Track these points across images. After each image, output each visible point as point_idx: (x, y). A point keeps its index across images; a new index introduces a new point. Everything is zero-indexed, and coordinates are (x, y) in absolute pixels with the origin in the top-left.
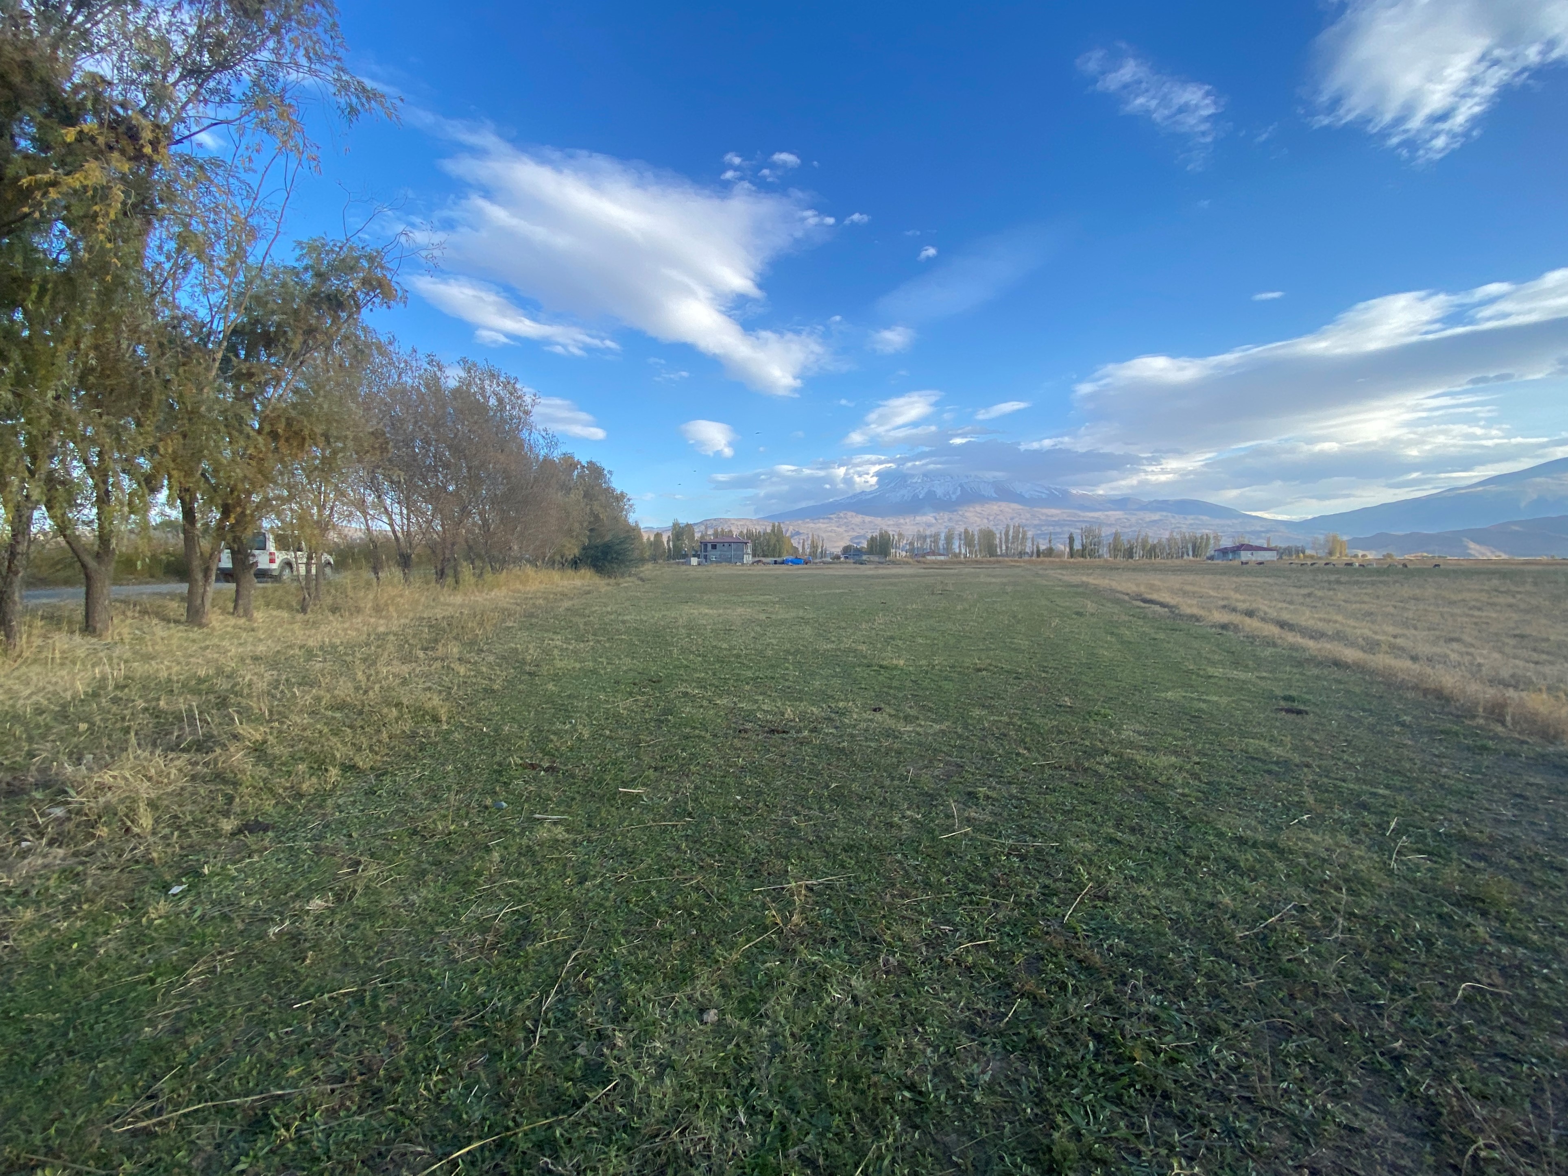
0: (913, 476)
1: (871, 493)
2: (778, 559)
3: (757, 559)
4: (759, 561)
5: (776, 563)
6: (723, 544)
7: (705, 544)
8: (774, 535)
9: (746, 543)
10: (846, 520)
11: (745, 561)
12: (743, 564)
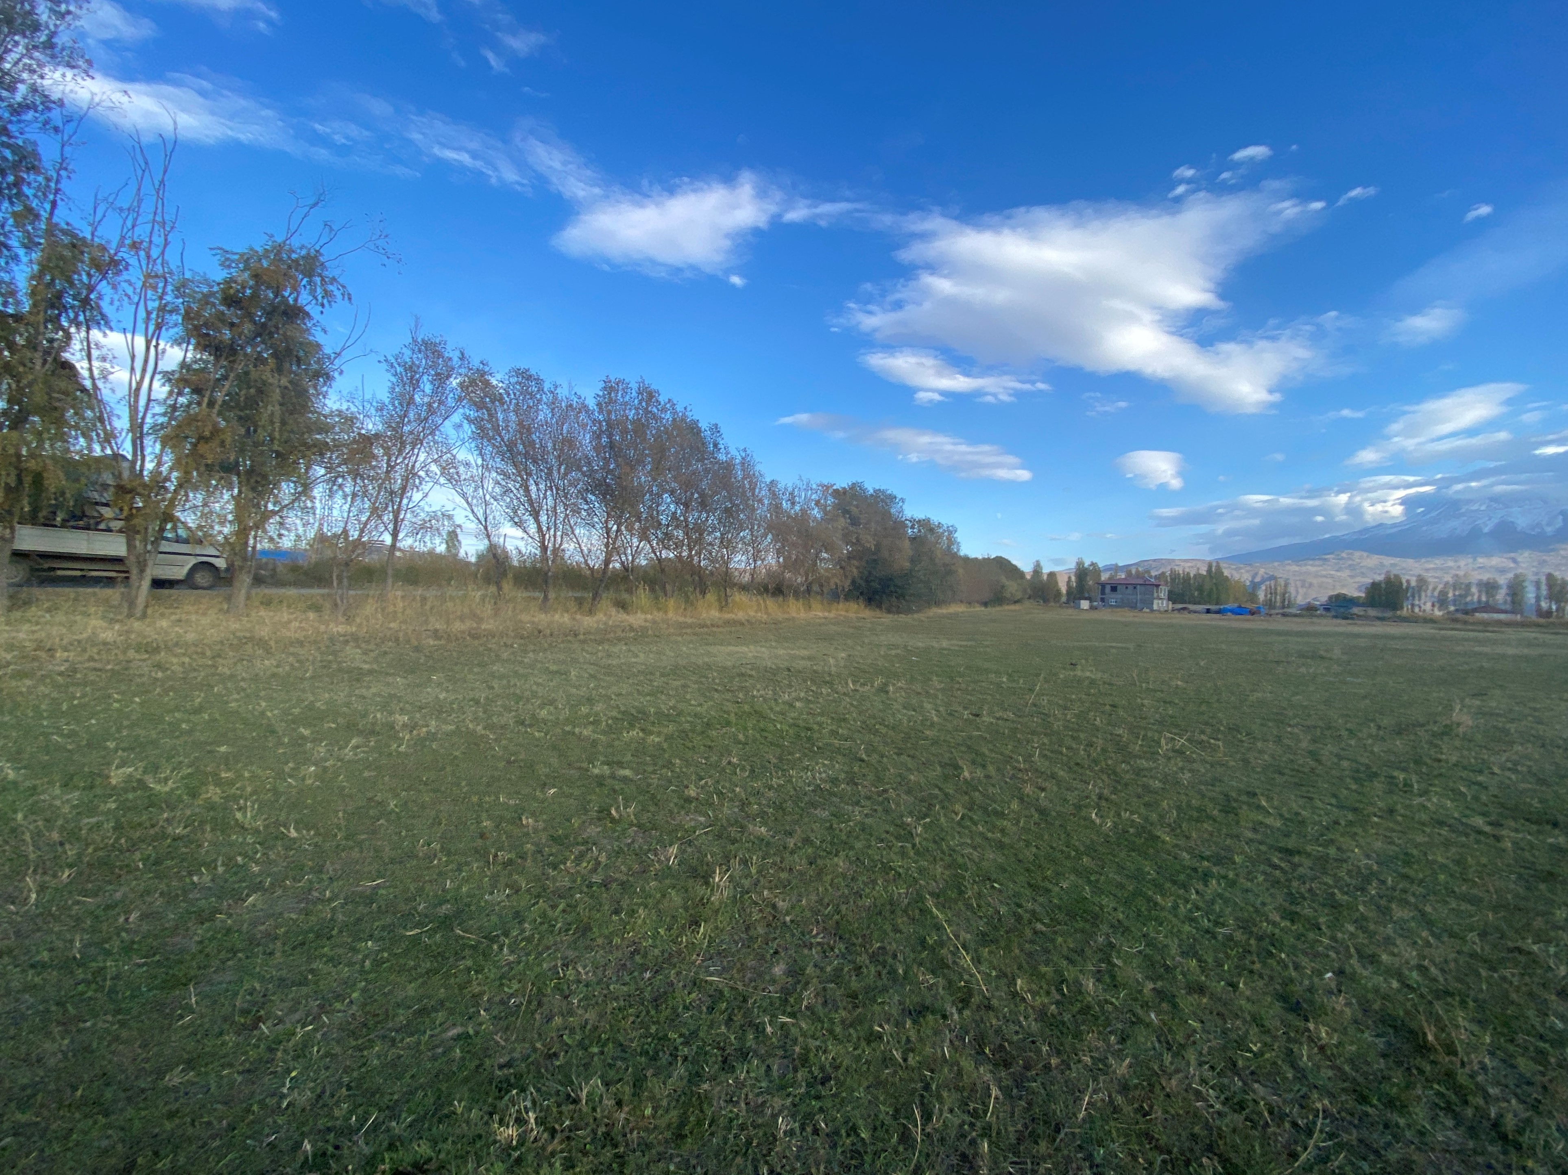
0: (1469, 502)
1: (1394, 525)
2: (1213, 607)
3: (1181, 606)
4: (1184, 609)
5: (1208, 611)
6: (1127, 586)
7: (1103, 586)
8: (1211, 577)
9: (1158, 586)
10: (1350, 562)
11: (1155, 607)
12: (1152, 611)
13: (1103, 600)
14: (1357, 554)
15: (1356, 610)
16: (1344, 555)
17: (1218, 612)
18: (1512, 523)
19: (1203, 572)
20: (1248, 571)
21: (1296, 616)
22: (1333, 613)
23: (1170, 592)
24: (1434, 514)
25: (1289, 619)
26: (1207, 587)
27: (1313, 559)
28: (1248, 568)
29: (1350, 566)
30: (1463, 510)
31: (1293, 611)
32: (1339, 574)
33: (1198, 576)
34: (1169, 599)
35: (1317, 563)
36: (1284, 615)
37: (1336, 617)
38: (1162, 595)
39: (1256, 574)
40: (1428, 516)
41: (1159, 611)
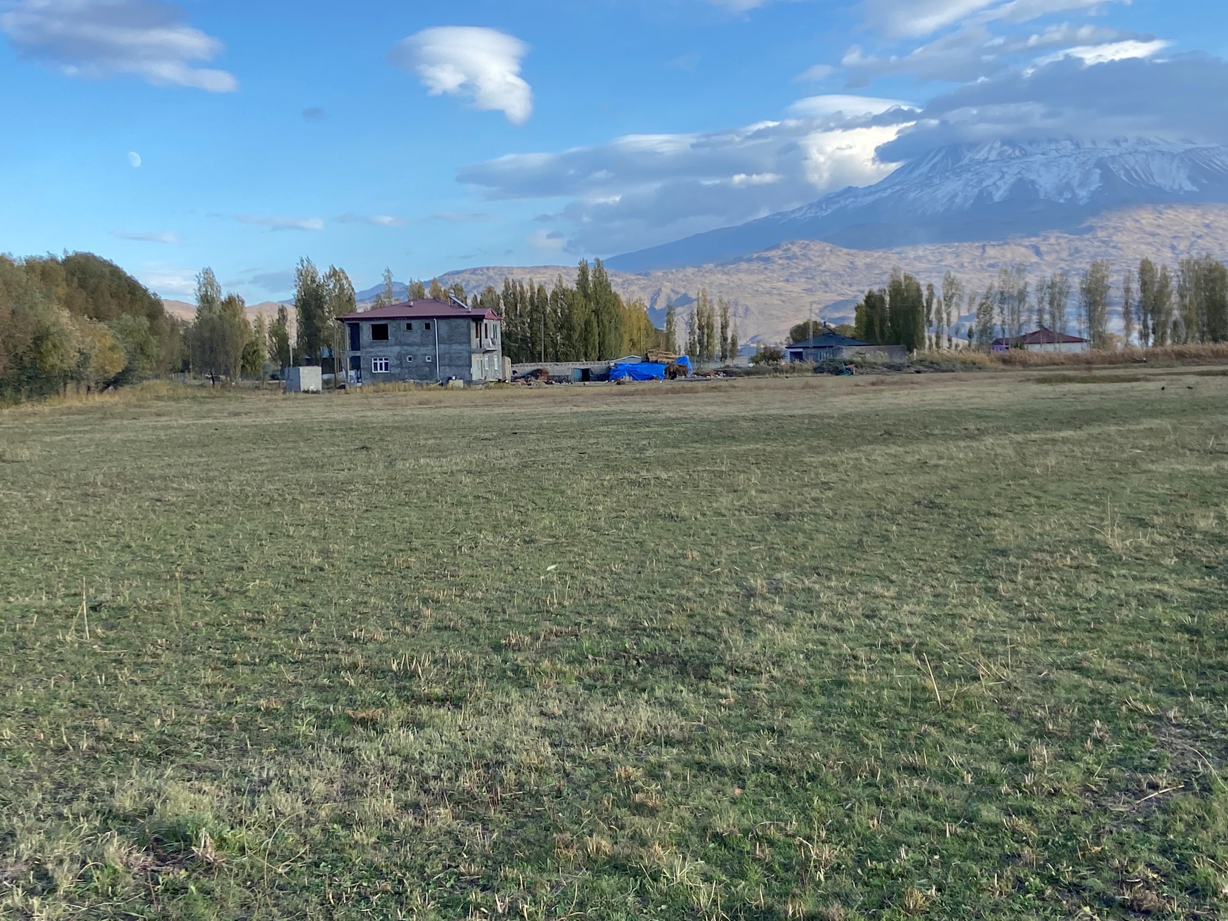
2: (597, 366)
3: (529, 367)
4: (536, 374)
5: (586, 376)
6: (409, 321)
7: (355, 325)
8: (586, 295)
9: (478, 319)
10: (807, 263)
11: (476, 374)
12: (469, 382)
13: (356, 363)
14: (816, 247)
15: (847, 353)
16: (795, 249)
17: (605, 376)
18: (1033, 182)
19: (570, 283)
20: (643, 289)
21: (748, 373)
22: (810, 363)
23: (507, 336)
24: (924, 168)
25: (740, 382)
26: (579, 317)
27: (749, 260)
28: (643, 282)
29: (806, 269)
30: (966, 161)
31: (744, 362)
32: (789, 287)
33: (560, 294)
34: (506, 351)
35: (755, 266)
36: (728, 373)
37: (818, 370)
38: (487, 343)
39: (658, 293)
40: (916, 174)
41: (486, 384)
